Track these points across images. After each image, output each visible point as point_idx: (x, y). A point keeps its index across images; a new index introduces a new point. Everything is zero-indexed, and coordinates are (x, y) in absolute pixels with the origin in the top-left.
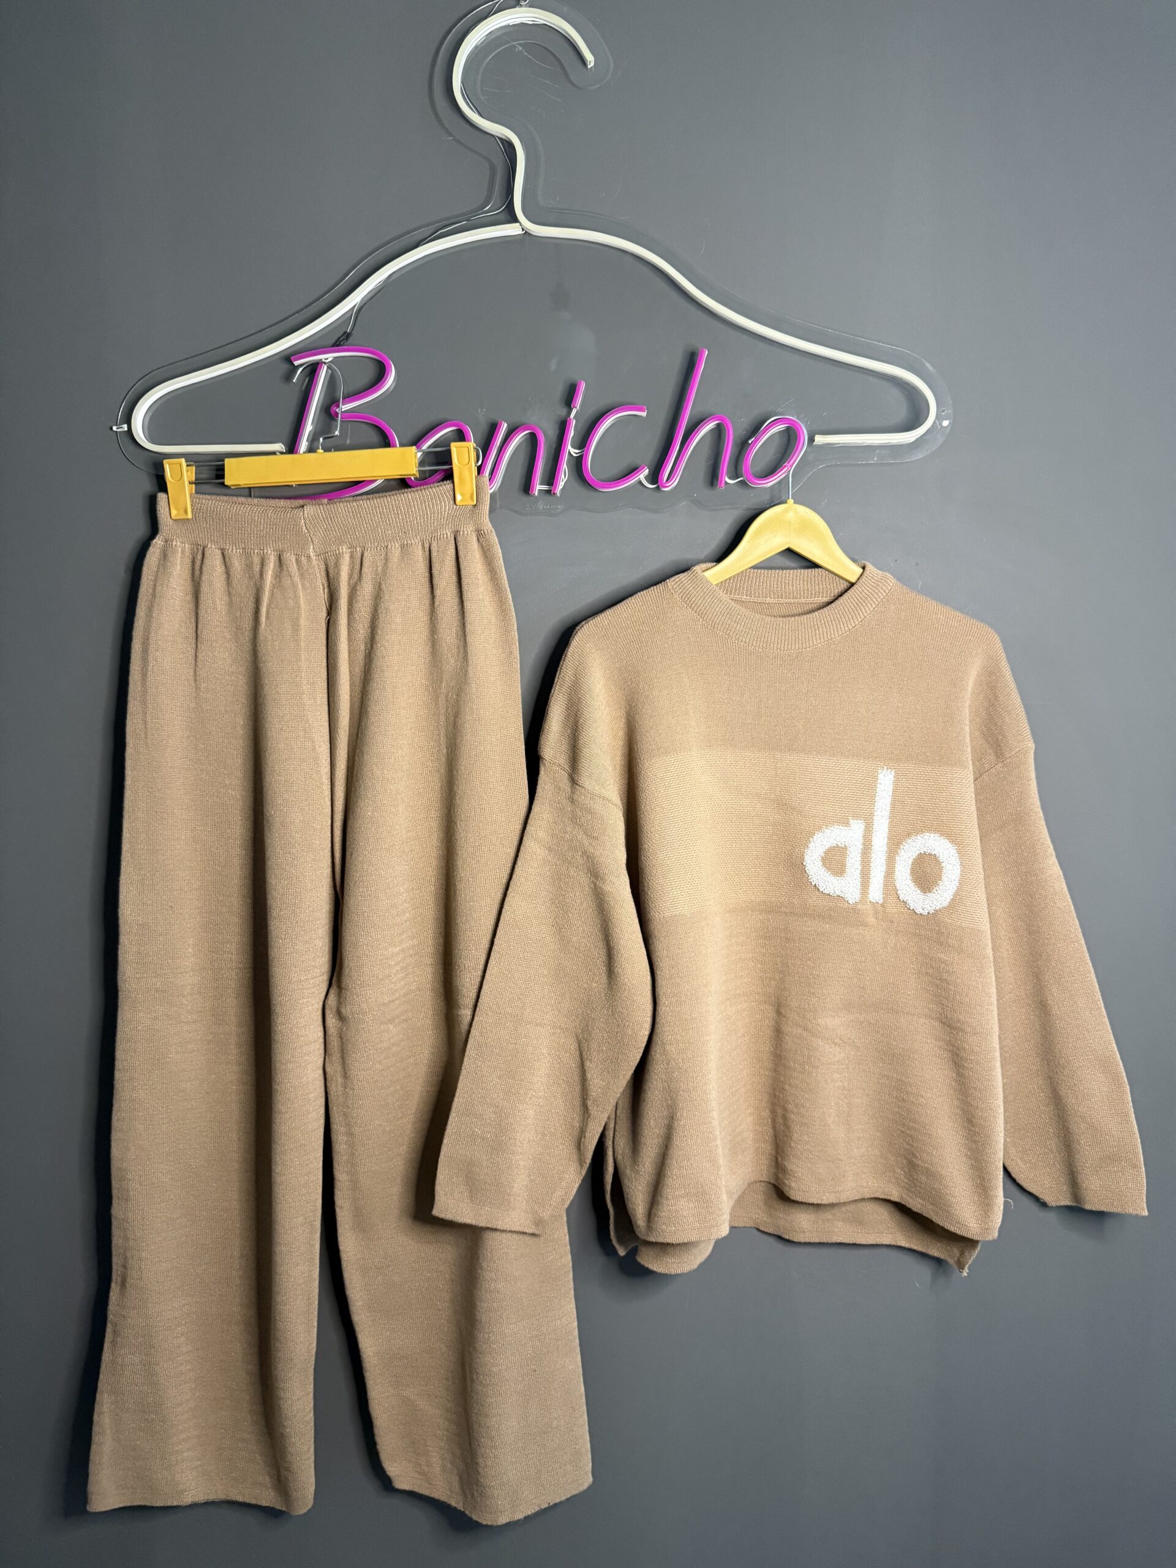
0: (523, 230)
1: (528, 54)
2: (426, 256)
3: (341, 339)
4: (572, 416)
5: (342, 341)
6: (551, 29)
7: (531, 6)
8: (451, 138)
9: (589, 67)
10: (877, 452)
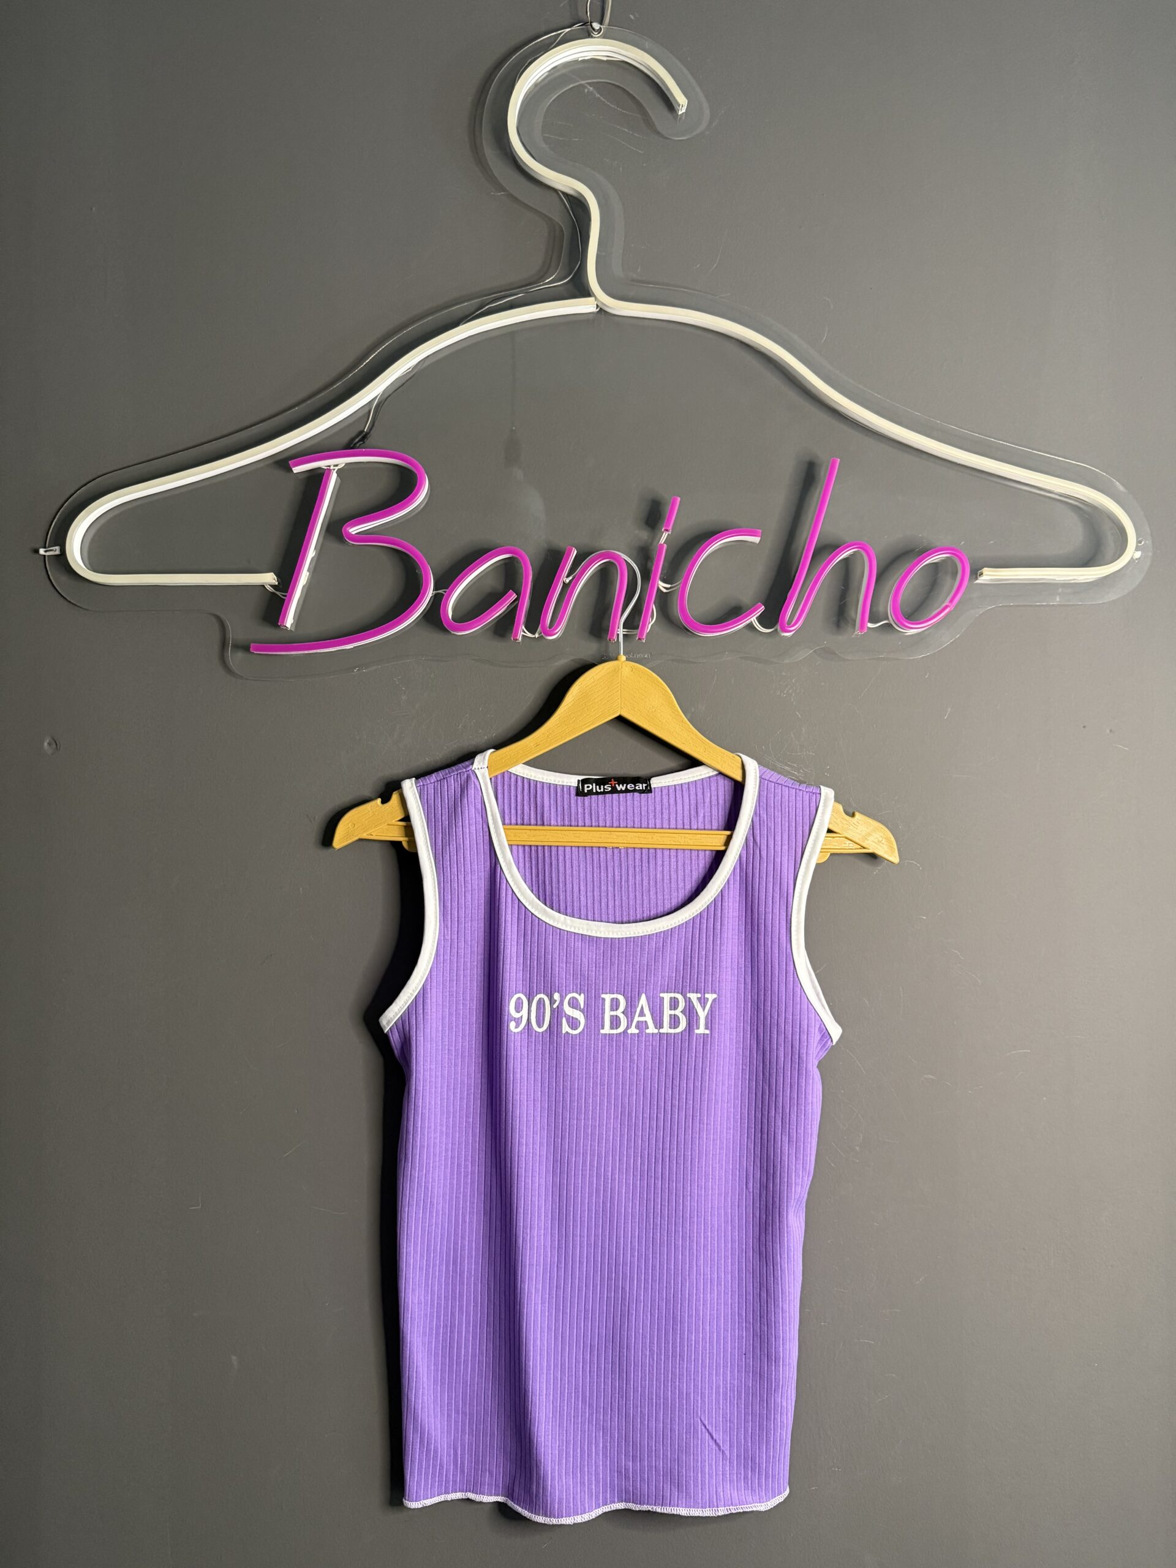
0: (597, 306)
1: (601, 96)
2: (469, 337)
3: (357, 440)
4: (662, 540)
5: (357, 442)
6: (631, 68)
7: (604, 37)
8: (502, 193)
9: (680, 113)
10: (1060, 590)
